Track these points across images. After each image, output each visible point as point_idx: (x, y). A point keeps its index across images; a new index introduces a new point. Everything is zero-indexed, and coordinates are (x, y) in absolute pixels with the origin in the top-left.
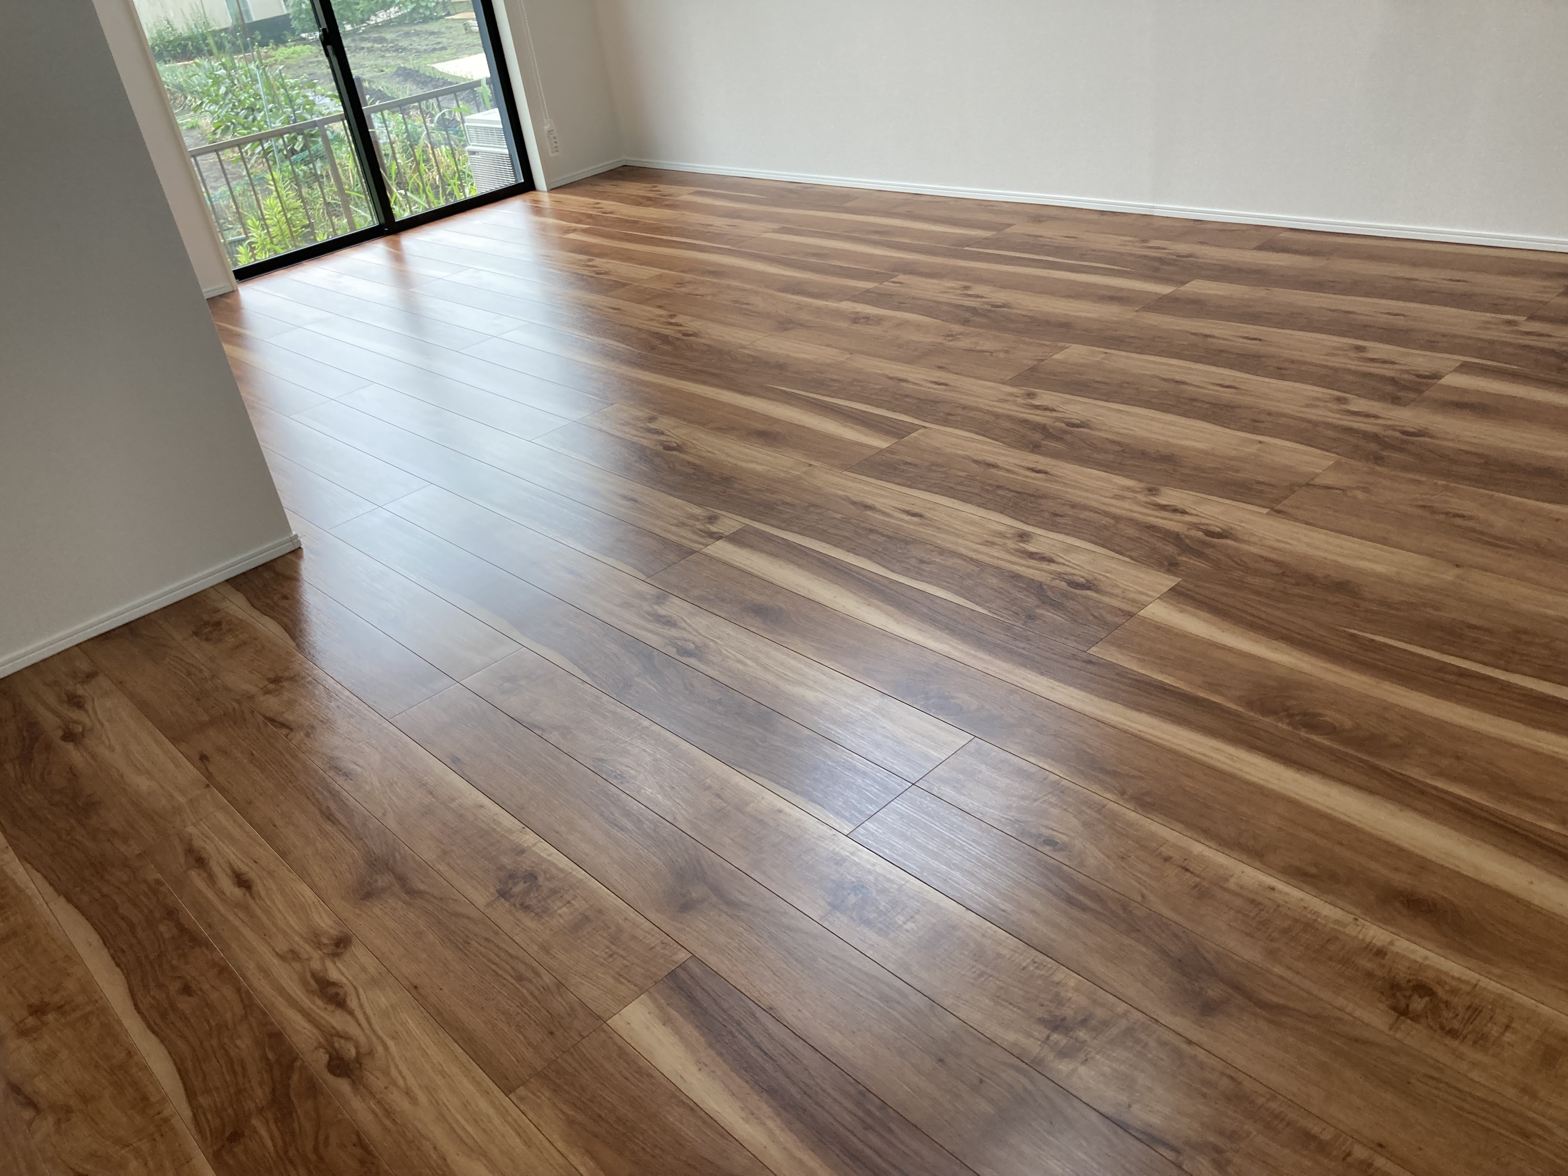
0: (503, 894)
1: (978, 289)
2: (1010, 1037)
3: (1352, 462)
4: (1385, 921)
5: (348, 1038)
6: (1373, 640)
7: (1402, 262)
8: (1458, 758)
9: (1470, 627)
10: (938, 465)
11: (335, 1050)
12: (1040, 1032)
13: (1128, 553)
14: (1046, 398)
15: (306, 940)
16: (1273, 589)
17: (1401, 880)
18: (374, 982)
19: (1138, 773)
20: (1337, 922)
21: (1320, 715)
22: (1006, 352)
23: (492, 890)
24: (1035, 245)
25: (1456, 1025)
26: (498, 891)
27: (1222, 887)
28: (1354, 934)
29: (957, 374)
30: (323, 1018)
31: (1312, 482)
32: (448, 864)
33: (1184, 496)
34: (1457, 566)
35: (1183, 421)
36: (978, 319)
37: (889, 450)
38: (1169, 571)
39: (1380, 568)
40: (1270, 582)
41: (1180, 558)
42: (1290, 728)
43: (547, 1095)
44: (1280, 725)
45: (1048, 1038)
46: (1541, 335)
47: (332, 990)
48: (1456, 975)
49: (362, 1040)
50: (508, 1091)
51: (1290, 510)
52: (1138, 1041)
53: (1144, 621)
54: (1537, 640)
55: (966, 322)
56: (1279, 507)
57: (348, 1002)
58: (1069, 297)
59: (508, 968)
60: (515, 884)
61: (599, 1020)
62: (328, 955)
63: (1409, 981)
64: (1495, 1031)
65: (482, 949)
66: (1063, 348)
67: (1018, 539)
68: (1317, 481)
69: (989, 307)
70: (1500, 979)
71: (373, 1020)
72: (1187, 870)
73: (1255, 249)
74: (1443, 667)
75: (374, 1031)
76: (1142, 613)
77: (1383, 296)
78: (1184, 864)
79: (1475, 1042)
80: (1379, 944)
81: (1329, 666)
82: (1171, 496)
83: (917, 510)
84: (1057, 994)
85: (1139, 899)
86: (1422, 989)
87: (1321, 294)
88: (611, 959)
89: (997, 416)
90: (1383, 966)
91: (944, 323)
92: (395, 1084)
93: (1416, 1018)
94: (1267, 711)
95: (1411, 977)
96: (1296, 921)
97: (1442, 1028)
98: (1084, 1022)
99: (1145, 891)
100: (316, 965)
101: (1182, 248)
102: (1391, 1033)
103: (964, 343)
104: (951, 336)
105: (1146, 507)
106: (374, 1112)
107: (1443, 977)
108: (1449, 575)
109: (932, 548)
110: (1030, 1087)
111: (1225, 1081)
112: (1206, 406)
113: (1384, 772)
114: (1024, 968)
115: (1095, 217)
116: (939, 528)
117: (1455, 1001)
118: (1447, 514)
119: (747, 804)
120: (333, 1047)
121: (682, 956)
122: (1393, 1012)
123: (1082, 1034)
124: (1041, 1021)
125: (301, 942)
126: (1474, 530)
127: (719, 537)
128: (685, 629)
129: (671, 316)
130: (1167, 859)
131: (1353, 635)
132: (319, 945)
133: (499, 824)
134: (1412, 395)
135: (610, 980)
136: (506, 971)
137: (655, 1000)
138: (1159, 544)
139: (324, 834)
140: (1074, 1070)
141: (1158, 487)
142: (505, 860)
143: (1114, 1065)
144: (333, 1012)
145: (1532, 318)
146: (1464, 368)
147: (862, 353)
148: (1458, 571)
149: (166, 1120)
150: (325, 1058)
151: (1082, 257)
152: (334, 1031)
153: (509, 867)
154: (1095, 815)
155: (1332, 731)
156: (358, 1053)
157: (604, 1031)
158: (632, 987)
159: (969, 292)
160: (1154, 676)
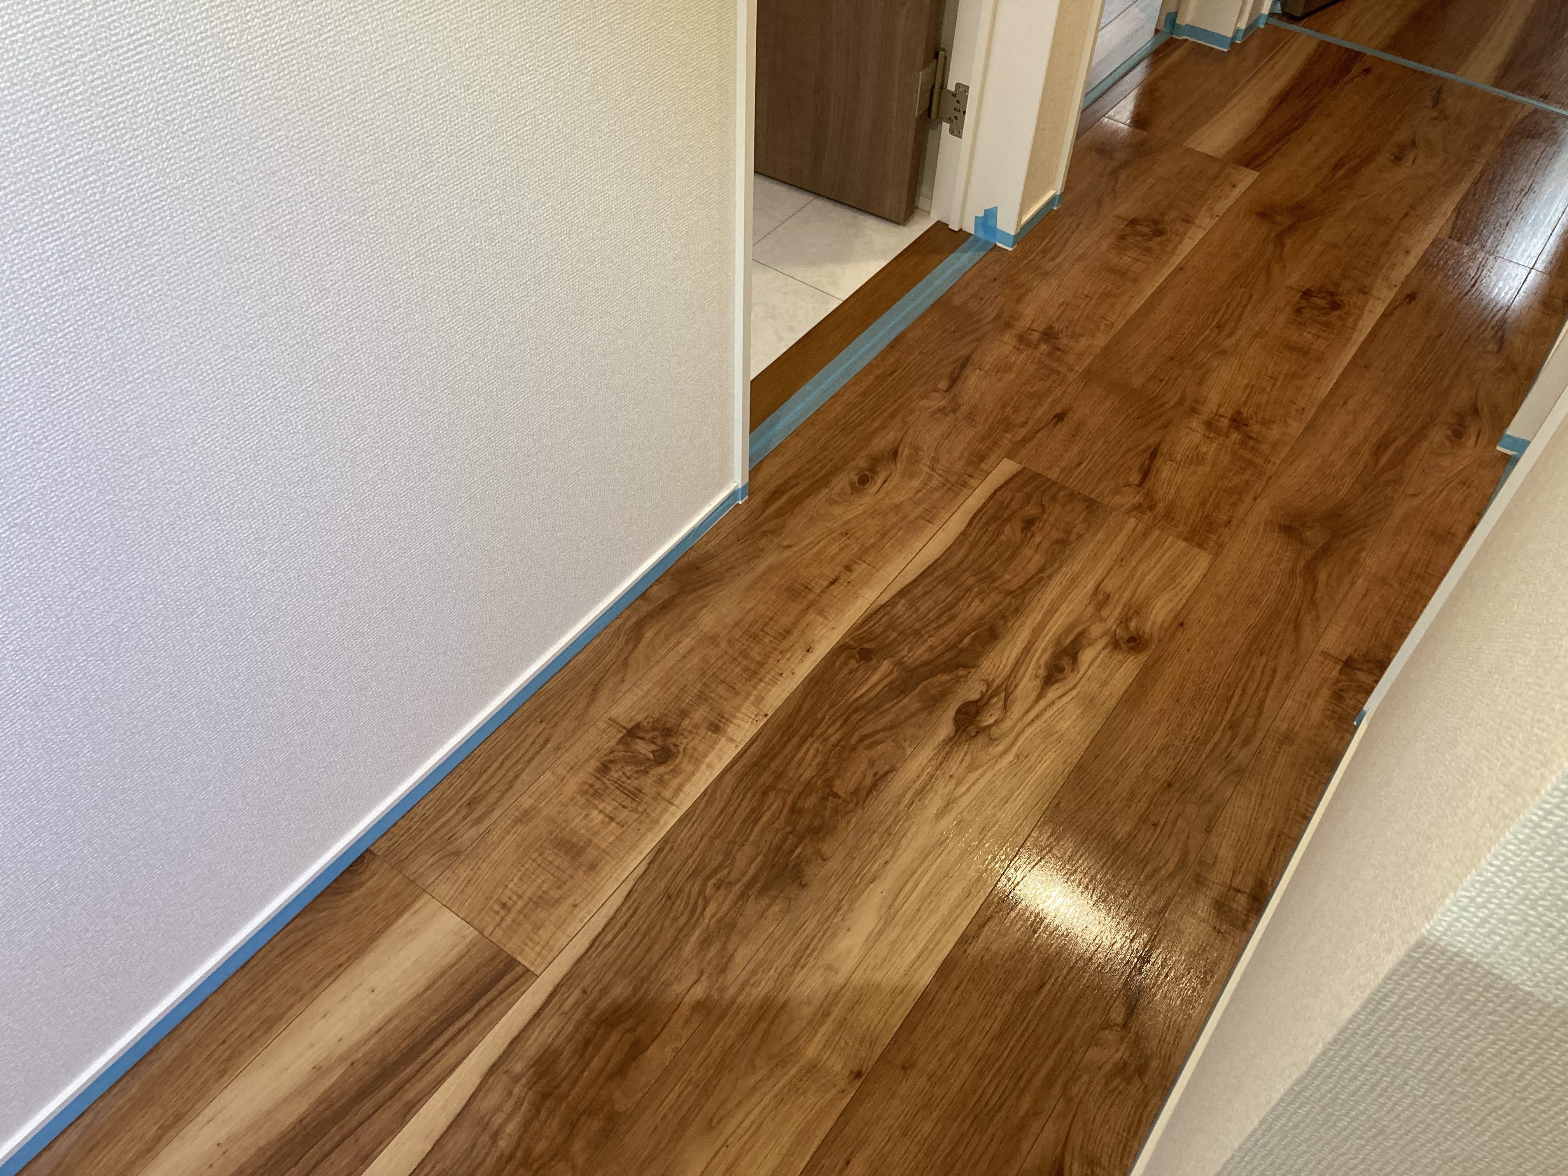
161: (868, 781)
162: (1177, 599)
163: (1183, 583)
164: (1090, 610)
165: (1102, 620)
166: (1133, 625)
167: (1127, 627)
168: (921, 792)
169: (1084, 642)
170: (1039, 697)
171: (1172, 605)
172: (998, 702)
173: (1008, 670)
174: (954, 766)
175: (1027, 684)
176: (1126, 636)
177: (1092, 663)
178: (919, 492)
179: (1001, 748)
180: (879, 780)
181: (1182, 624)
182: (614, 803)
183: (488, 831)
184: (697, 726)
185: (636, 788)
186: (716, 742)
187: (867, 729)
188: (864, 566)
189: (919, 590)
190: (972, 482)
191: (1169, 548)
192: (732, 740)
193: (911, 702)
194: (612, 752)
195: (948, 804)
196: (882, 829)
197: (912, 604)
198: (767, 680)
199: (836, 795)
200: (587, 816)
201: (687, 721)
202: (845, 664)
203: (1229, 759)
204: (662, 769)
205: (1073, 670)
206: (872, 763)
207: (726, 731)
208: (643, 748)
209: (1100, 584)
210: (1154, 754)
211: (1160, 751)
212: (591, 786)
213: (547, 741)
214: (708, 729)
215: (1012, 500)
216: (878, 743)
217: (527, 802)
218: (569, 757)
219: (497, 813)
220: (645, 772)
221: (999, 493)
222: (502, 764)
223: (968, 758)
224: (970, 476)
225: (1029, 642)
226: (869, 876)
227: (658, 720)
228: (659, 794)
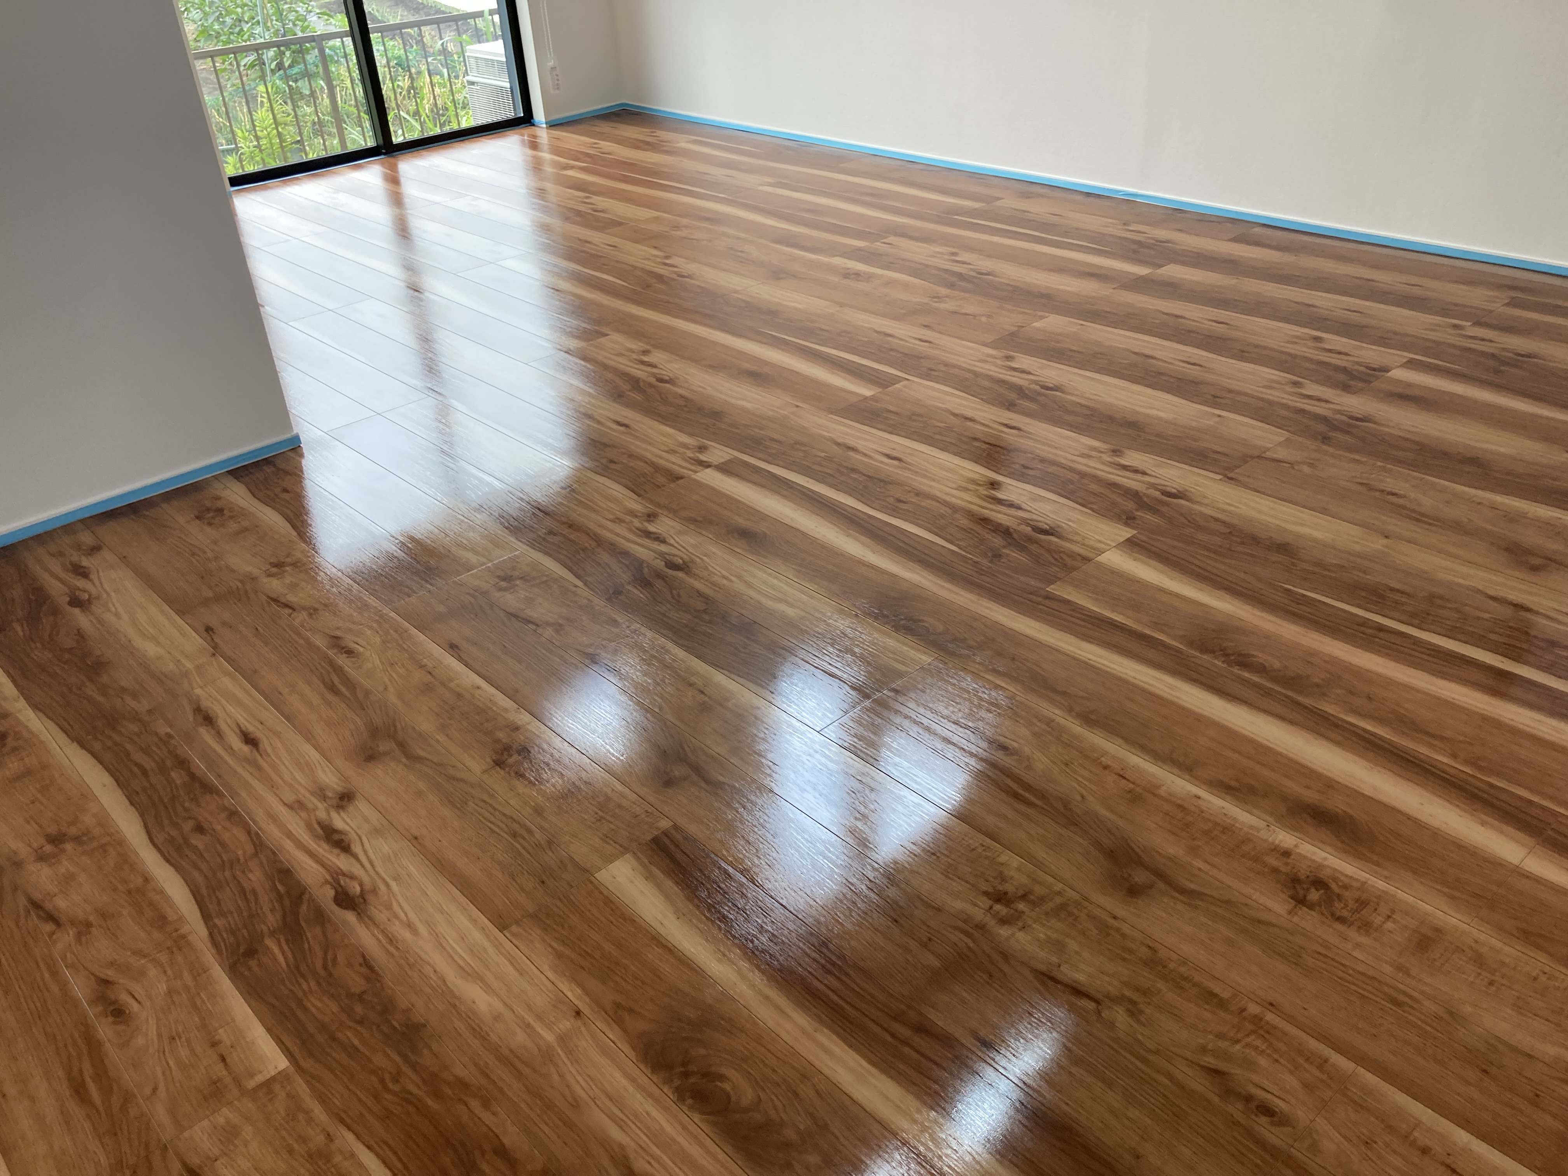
0: (499, 763)
1: (965, 256)
2: (958, 905)
3: (1301, 439)
4: (1293, 829)
5: (352, 877)
6: (1304, 596)
7: (1364, 264)
8: (1369, 698)
9: (1392, 590)
10: (919, 415)
11: (341, 886)
12: (985, 902)
13: (1090, 506)
14: (1024, 361)
15: (312, 793)
16: (1221, 547)
17: (1311, 796)
18: (377, 832)
19: (1085, 695)
20: (1251, 827)
21: (1253, 656)
22: (989, 316)
23: (488, 760)
24: (1022, 220)
25: (1345, 913)
26: (494, 761)
27: (1153, 794)
28: (1265, 838)
29: (941, 333)
30: (329, 859)
31: (1263, 455)
32: (447, 735)
33: (1144, 458)
34: (1387, 537)
35: (1150, 391)
36: (963, 284)
37: (873, 398)
38: (1126, 524)
39: (1318, 535)
40: (1217, 539)
41: (1138, 513)
42: (1225, 666)
43: (539, 932)
44: (1216, 662)
45: (991, 908)
46: (1483, 340)
47: (336, 837)
48: (1350, 874)
49: (366, 879)
50: (502, 928)
51: (1241, 478)
52: (1070, 914)
53: (1099, 565)
54: (1449, 605)
55: (952, 286)
56: (1230, 475)
57: (352, 847)
58: (1050, 270)
59: (503, 826)
60: (510, 756)
61: (586, 873)
62: (333, 807)
63: (1308, 877)
64: (1378, 920)
65: (479, 809)
66: (1042, 318)
67: (989, 486)
68: (1268, 454)
69: (974, 274)
70: (1386, 879)
71: (376, 863)
72: (1124, 778)
73: (1230, 240)
74: (1365, 623)
75: (377, 873)
76: (1099, 559)
77: (1345, 293)
78: (1121, 773)
79: (1359, 927)
80: (1286, 846)
81: (1264, 615)
82: (1134, 458)
83: (897, 455)
84: (1001, 873)
85: (1079, 798)
86: (1319, 883)
87: (1286, 287)
88: (599, 823)
89: (977, 375)
90: (1287, 864)
91: (931, 285)
92: (397, 917)
93: (1311, 907)
94: (1204, 649)
95: (1311, 874)
96: (1217, 824)
97: (1333, 915)
98: (1024, 897)
99: (1085, 793)
100: (322, 814)
101: (1162, 234)
102: (1289, 917)
103: (950, 306)
104: (937, 298)
105: (1110, 466)
106: (378, 940)
107: (1337, 875)
108: (1377, 544)
109: (909, 489)
110: (972, 945)
111: (1144, 949)
112: (1172, 380)
113: (1306, 707)
114: (974, 850)
115: (1079, 198)
116: (917, 472)
117: (1347, 894)
118: (1383, 491)
119: (727, 700)
120: (339, 883)
121: (665, 824)
122: (1292, 901)
123: (1021, 906)
124: (986, 893)
125: (308, 795)
126: (1404, 507)
127: (708, 465)
128: (672, 545)
129: (667, 257)
130: (1106, 767)
131: (1289, 590)
132: (324, 798)
133: (495, 704)
134: (1360, 385)
135: (597, 840)
136: (501, 829)
137: (638, 859)
138: (1119, 500)
139: (329, 704)
140: (1013, 935)
141: (1123, 449)
142: (501, 735)
143: (1048, 933)
144: (338, 855)
145: (1477, 324)
146: (1411, 364)
147: (851, 307)
148: (1385, 541)
149: (183, 937)
150: (332, 893)
151: (1065, 234)
152: (339, 871)
153: (504, 741)
154: (1044, 727)
155: (1262, 670)
156: (362, 890)
157: (591, 882)
158: (618, 847)
159: (957, 259)
160: (1106, 614)
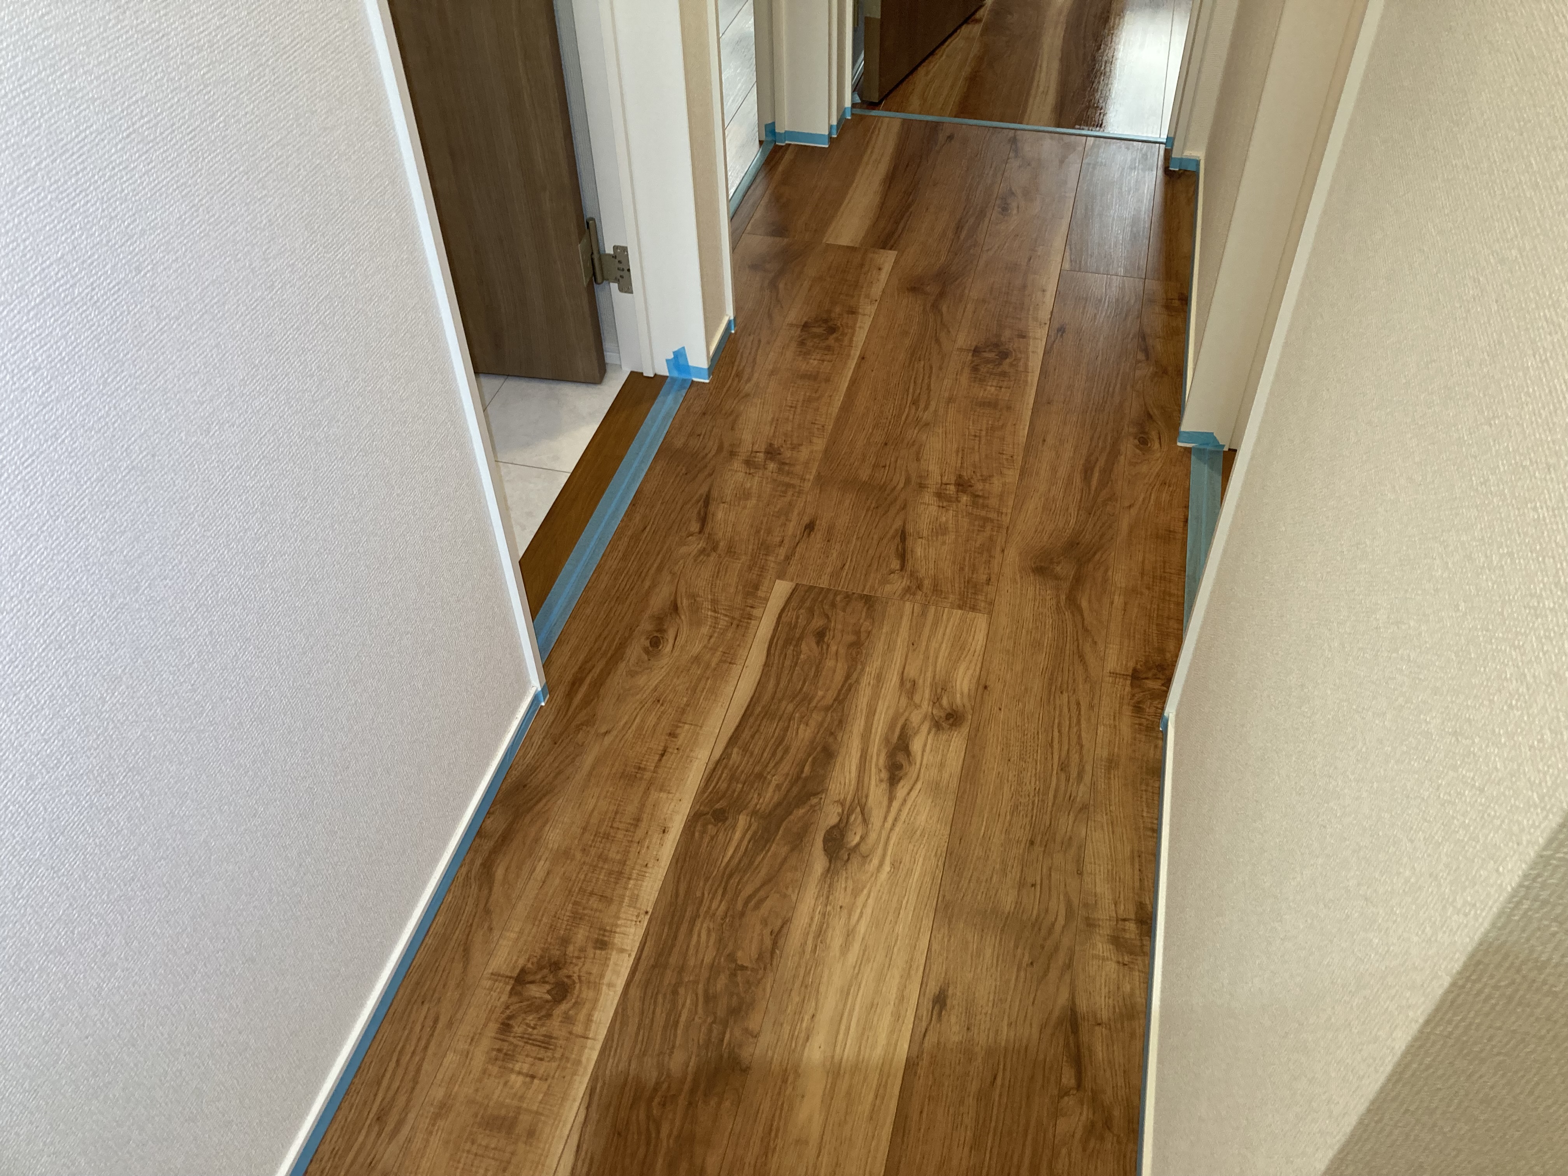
161: (768, 942)
162: (973, 664)
163: (972, 649)
164: (904, 701)
165: (918, 706)
166: (945, 702)
167: (941, 706)
168: (820, 933)
169: (910, 732)
170: (891, 800)
171: (971, 671)
172: (856, 817)
173: (854, 782)
174: (841, 896)
175: (876, 792)
176: (943, 715)
177: (924, 751)
178: (711, 637)
179: (875, 862)
180: (777, 936)
181: (986, 687)
182: (530, 1060)
183: (409, 1140)
184: (582, 950)
185: (545, 1036)
186: (607, 959)
187: (748, 890)
188: (687, 727)
189: (746, 734)
190: (756, 612)
191: (948, 620)
192: (622, 951)
193: (778, 848)
194: (507, 1007)
195: (849, 934)
196: (798, 983)
197: (745, 750)
198: (634, 876)
199: (743, 968)
200: (506, 1084)
201: (571, 948)
202: (704, 832)
203: (1071, 799)
204: (564, 1006)
205: (910, 763)
206: (765, 922)
207: (613, 944)
208: (537, 991)
209: (903, 673)
210: (1008, 818)
211: (1012, 815)
212: (499, 1050)
213: (436, 1021)
214: (595, 948)
215: (798, 617)
216: (762, 901)
217: (439, 1093)
218: (464, 1029)
219: (411, 1116)
220: (549, 1016)
221: (784, 615)
222: (398, 1061)
223: (850, 883)
224: (752, 607)
225: (862, 750)
226: (803, 1035)
227: (542, 957)
228: (571, 1033)
